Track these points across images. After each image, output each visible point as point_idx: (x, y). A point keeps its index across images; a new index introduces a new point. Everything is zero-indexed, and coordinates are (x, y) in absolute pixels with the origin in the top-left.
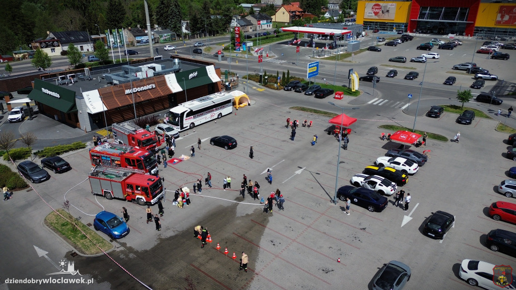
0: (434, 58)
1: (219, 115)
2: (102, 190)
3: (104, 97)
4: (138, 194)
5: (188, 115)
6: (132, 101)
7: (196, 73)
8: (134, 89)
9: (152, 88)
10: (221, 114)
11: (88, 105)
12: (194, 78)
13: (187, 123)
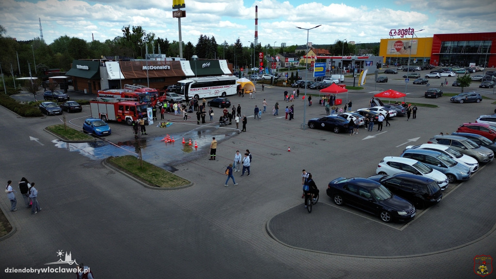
0: (450, 76)
1: (223, 94)
2: (100, 114)
3: (123, 69)
4: (127, 114)
5: (193, 86)
6: (147, 76)
7: (209, 64)
8: (151, 67)
9: (167, 69)
10: (225, 93)
11: (109, 73)
12: (206, 67)
13: (191, 93)
